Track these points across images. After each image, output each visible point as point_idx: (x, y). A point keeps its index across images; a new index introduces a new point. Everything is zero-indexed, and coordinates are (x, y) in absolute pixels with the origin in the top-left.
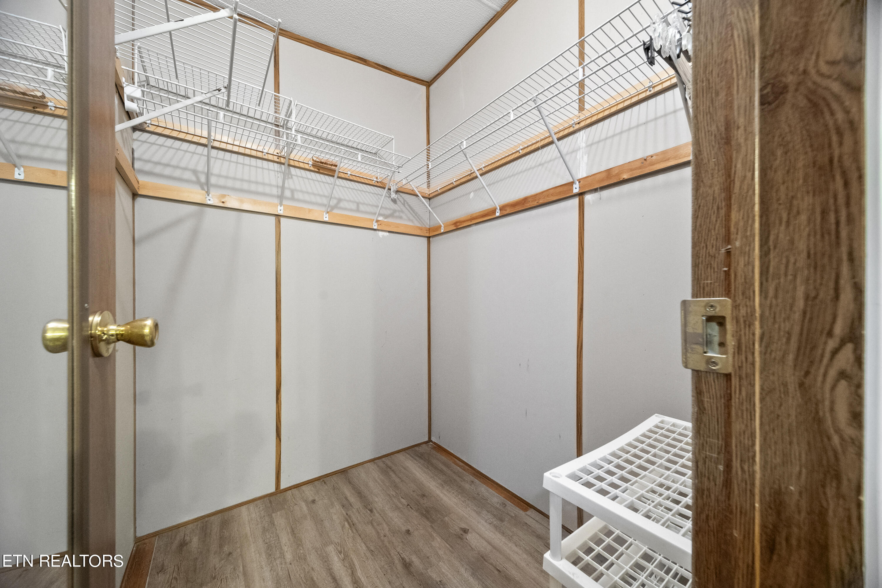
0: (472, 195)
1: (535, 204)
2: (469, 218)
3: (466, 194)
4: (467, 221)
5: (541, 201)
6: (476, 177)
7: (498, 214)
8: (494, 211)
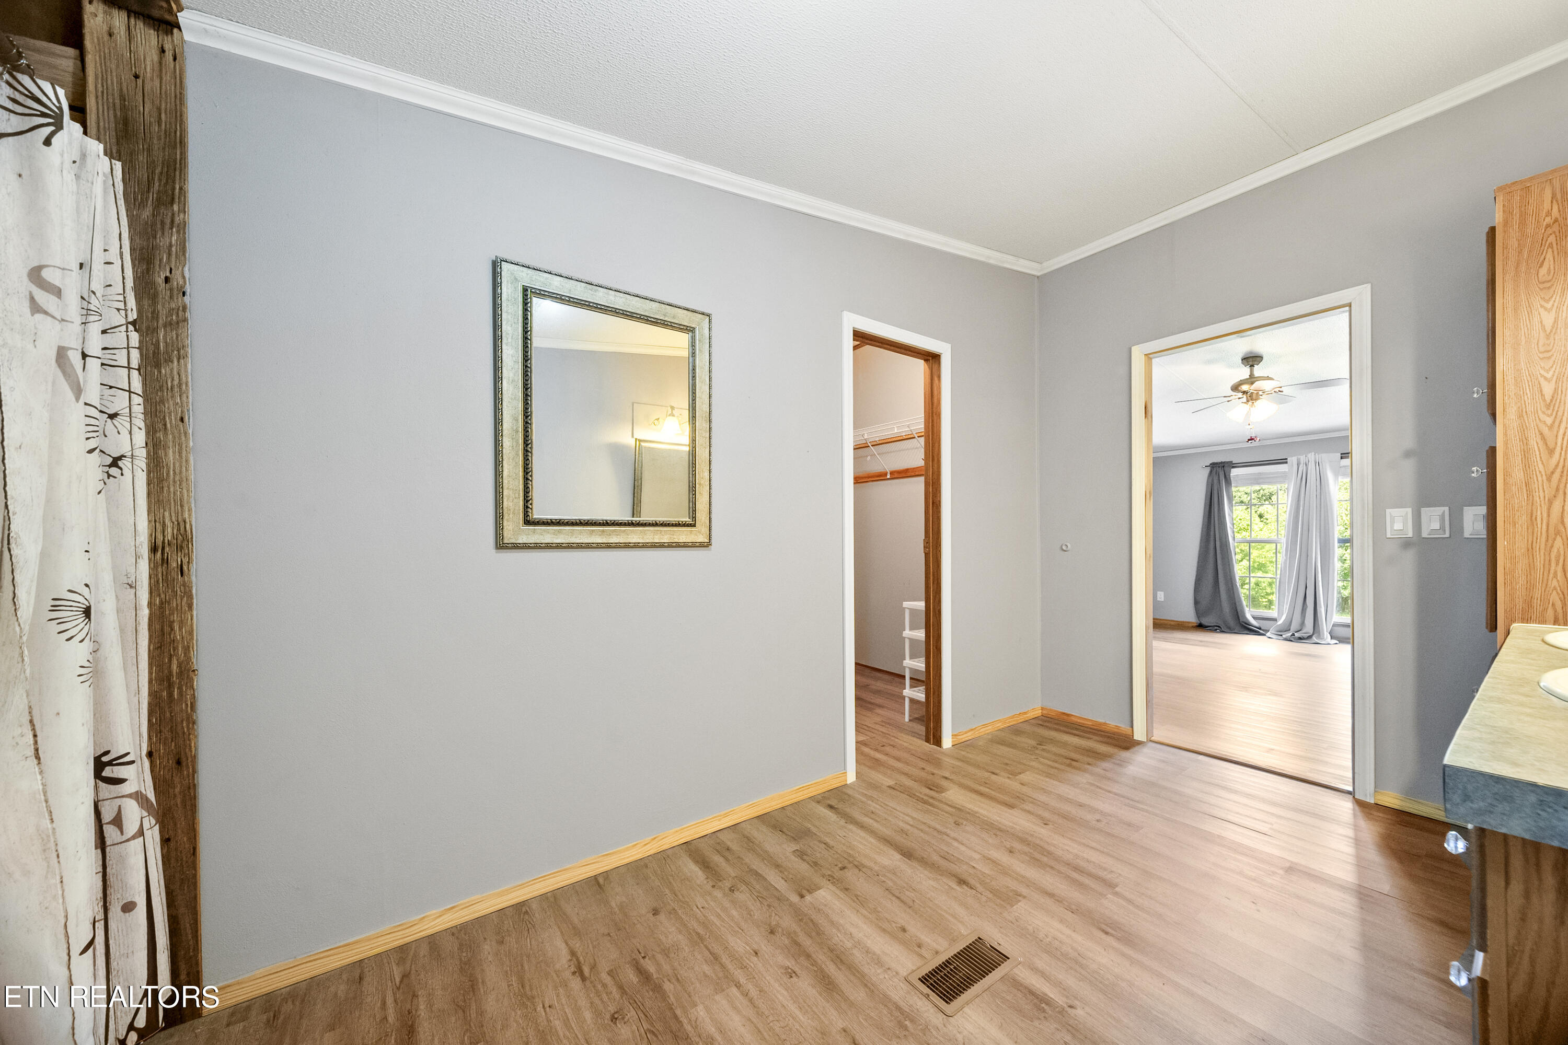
0: (869, 457)
1: (913, 474)
2: (866, 476)
3: (864, 457)
4: (865, 477)
5: (917, 473)
6: (869, 446)
7: (888, 477)
8: (886, 474)
